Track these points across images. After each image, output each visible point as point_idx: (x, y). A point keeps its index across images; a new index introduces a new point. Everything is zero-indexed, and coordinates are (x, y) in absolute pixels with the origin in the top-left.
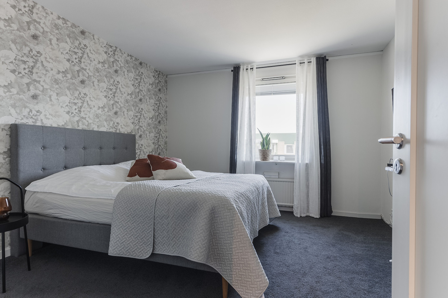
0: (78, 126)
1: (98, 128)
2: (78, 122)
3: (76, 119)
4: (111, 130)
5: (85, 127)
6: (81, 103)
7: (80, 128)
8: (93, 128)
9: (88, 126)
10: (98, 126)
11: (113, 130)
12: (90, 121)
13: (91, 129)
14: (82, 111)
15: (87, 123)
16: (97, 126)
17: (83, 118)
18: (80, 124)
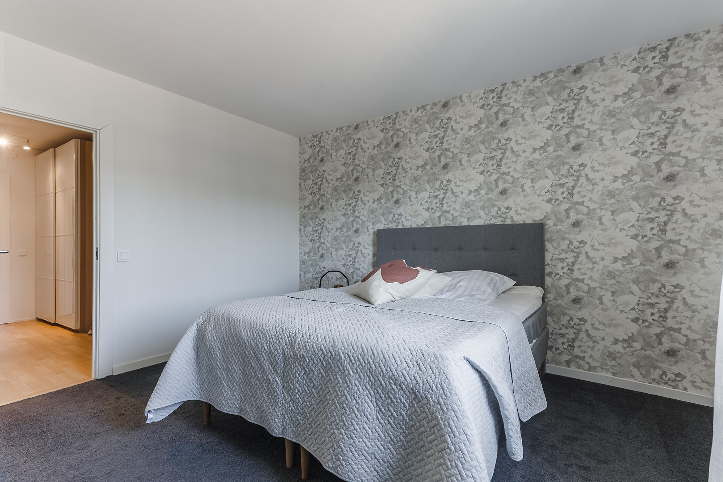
0: (440, 223)
1: (468, 221)
2: (439, 218)
3: (438, 214)
4: (493, 221)
5: (449, 223)
6: (443, 193)
7: (442, 225)
8: (461, 223)
9: (452, 220)
10: (468, 219)
11: (498, 221)
12: (456, 214)
13: (457, 225)
14: (444, 203)
15: (451, 217)
16: (466, 219)
17: (446, 211)
18: (442, 220)
